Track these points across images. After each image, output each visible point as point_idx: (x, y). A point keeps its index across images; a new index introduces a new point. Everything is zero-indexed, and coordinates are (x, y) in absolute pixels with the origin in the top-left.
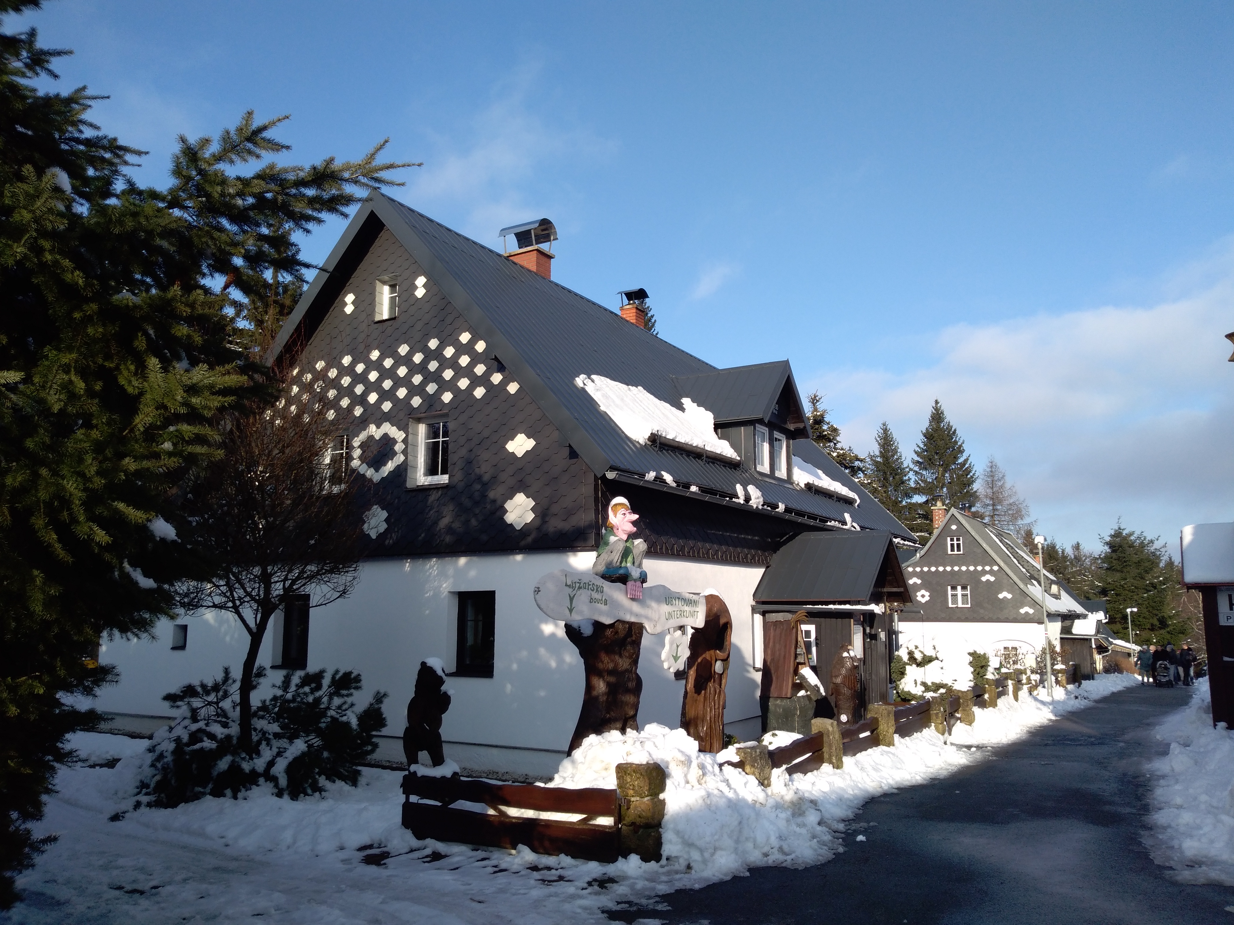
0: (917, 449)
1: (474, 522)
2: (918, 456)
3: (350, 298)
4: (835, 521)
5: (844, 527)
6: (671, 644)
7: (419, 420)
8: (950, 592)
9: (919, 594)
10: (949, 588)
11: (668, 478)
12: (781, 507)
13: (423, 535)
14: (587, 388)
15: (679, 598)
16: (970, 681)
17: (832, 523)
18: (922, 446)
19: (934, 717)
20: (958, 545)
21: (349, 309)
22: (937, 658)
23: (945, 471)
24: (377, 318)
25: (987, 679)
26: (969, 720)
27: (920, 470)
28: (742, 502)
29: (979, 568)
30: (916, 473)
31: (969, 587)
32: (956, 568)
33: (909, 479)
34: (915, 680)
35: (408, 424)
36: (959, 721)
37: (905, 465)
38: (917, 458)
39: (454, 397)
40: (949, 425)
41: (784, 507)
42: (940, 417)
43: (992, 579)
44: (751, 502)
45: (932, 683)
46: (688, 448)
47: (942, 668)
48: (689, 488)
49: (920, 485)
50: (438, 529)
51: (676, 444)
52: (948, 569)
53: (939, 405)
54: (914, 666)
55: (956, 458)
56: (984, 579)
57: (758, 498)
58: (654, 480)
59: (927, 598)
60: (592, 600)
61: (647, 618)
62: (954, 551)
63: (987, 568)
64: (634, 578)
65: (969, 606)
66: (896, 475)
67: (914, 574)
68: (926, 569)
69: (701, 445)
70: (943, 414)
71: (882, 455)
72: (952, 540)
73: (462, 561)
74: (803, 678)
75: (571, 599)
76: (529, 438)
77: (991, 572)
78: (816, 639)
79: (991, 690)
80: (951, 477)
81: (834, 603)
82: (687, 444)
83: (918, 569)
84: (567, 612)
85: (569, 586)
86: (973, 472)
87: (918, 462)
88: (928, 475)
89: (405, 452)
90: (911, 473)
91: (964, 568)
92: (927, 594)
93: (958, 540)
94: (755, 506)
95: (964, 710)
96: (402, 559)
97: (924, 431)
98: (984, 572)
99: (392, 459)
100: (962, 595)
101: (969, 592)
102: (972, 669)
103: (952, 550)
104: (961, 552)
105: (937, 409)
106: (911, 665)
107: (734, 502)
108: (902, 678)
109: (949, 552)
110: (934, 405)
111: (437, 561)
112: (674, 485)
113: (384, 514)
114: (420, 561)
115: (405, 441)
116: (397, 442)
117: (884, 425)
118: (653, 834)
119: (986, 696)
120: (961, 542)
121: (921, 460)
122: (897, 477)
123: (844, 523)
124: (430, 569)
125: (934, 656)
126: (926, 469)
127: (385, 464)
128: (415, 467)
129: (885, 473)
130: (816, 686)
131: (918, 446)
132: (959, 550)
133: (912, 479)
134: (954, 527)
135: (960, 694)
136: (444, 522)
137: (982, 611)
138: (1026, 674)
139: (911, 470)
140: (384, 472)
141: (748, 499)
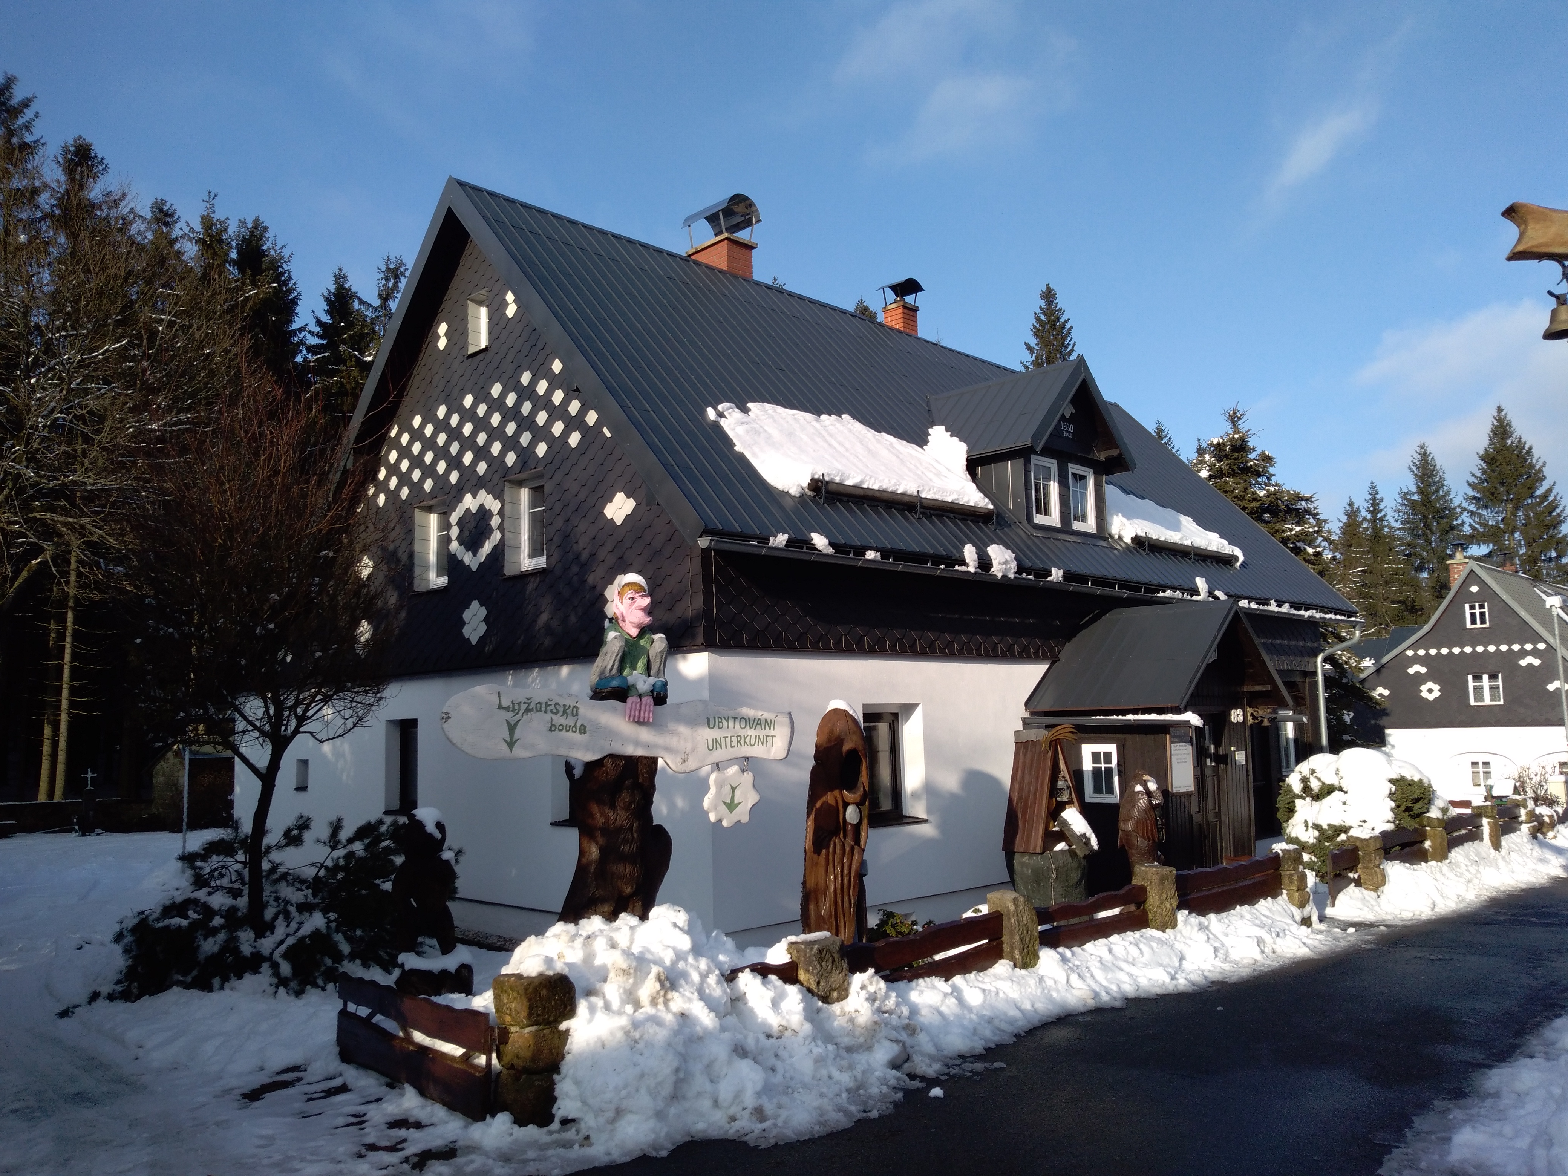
0: (1472, 480)
1: (573, 619)
2: (1473, 489)
3: (443, 328)
4: (1174, 589)
5: (1195, 598)
6: (720, 786)
7: (520, 484)
8: (1471, 683)
9: (1424, 688)
10: (1470, 678)
11: (820, 541)
12: (1057, 574)
13: (522, 638)
14: (723, 422)
15: (735, 718)
16: (1389, 822)
17: (1169, 593)
18: (1479, 474)
19: (1287, 881)
20: (1482, 615)
21: (442, 343)
22: (1340, 789)
23: (1516, 508)
24: (472, 350)
25: (1429, 818)
26: (1377, 883)
27: (1478, 509)
28: (972, 569)
29: (1516, 647)
30: (1472, 513)
31: (1500, 676)
32: (1480, 649)
33: (1463, 523)
34: (1306, 821)
35: (503, 490)
36: (1353, 884)
37: (1456, 503)
38: (1472, 493)
39: (549, 448)
40: (1520, 441)
41: (1061, 573)
42: (1505, 431)
43: (1537, 662)
44: (992, 570)
45: (1329, 825)
46: (885, 496)
47: (1344, 803)
48: (863, 554)
49: (1478, 531)
50: (537, 628)
51: (861, 493)
52: (1468, 650)
53: (1503, 413)
54: (1308, 799)
55: (1531, 489)
56: (1523, 663)
57: (1006, 563)
58: (786, 546)
59: (1436, 694)
60: (552, 728)
61: (668, 749)
62: (1476, 624)
63: (1529, 647)
64: (640, 691)
65: (1502, 703)
66: (1442, 517)
67: (1416, 659)
68: (1433, 652)
69: (912, 489)
70: (1510, 427)
71: (1421, 491)
72: (1472, 607)
73: (565, 670)
74: (1065, 823)
75: (512, 728)
76: (628, 497)
77: (1535, 653)
78: (1119, 764)
79: (1435, 835)
80: (1527, 517)
81: (1135, 712)
82: (885, 491)
83: (1422, 652)
84: (504, 747)
85: (507, 709)
86: (1561, 508)
87: (1474, 498)
88: (1492, 516)
89: (501, 528)
90: (1465, 514)
91: (1492, 648)
92: (1436, 688)
93: (1482, 607)
94: (1000, 575)
95: (1365, 867)
96: (504, 670)
97: (1482, 452)
98: (1523, 653)
99: (489, 539)
100: (1491, 688)
101: (1500, 683)
102: (1393, 804)
103: (1473, 621)
104: (1487, 625)
105: (1500, 420)
106: (1304, 799)
107: (958, 571)
108: (1290, 818)
109: (1469, 625)
110: (1496, 414)
111: (539, 672)
112: (830, 551)
113: (483, 612)
114: (522, 673)
115: (501, 513)
116: (493, 515)
117: (1422, 447)
118: (537, 1083)
119: (1427, 844)
120: (1486, 610)
121: (1478, 495)
122: (1444, 521)
123: (1195, 591)
124: (532, 682)
125: (1336, 783)
126: (1486, 507)
127: (482, 546)
128: (518, 547)
129: (1425, 517)
130: (1084, 835)
131: (1473, 475)
132: (1483, 621)
133: (1467, 523)
134: (1474, 589)
135: (1358, 844)
136: (544, 618)
137: (1522, 710)
138: (1525, 807)
139: (1464, 509)
140: (482, 555)
141: (985, 563)
